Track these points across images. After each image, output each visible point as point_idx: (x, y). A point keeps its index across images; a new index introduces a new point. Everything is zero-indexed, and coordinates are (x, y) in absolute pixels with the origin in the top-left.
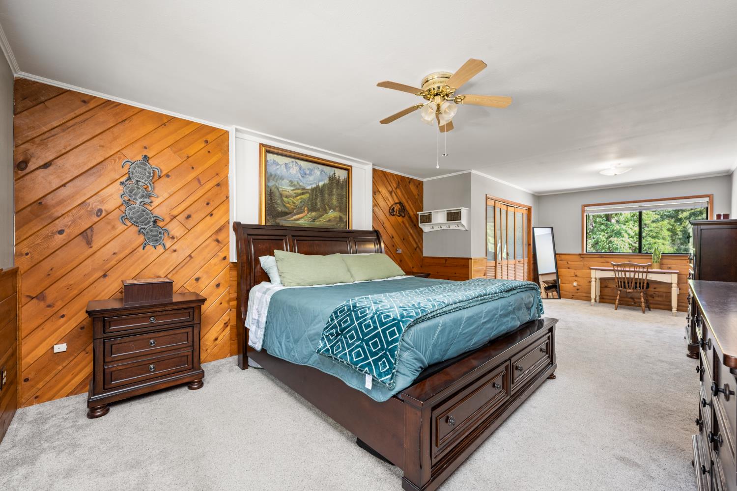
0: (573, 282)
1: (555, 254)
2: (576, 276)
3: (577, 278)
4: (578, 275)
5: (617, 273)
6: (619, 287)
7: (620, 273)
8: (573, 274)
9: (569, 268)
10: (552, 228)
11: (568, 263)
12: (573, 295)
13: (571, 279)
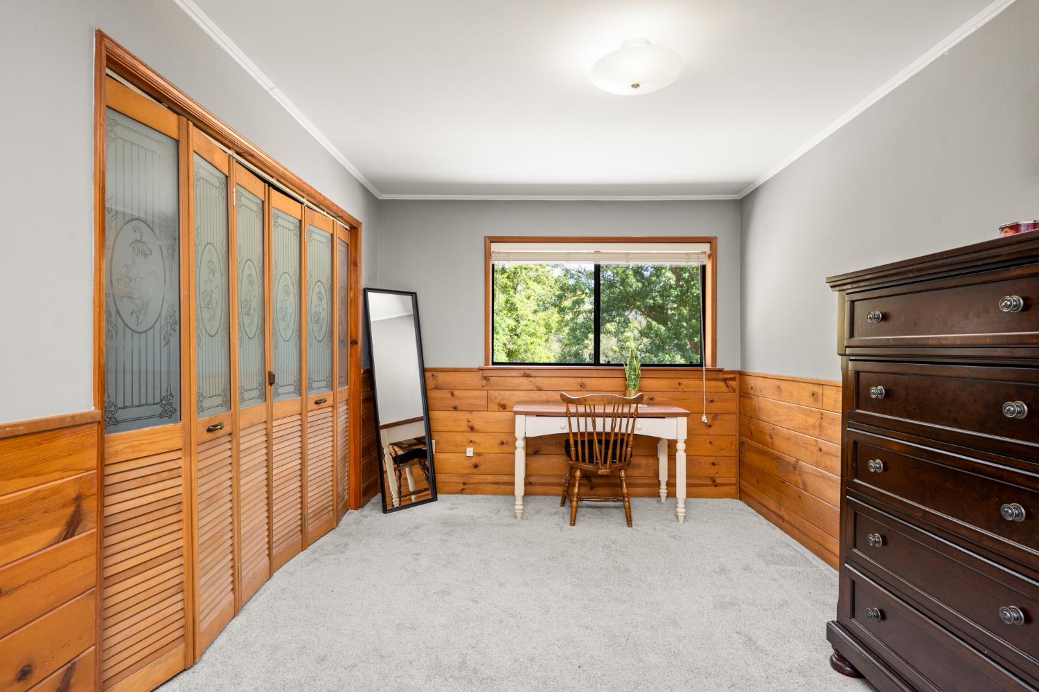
0: (465, 447)
1: (423, 371)
2: (472, 429)
3: (473, 436)
4: (476, 427)
5: (574, 420)
6: (577, 459)
7: (582, 420)
8: (464, 426)
9: (455, 408)
10: (414, 295)
11: (452, 394)
12: (464, 484)
13: (459, 438)
